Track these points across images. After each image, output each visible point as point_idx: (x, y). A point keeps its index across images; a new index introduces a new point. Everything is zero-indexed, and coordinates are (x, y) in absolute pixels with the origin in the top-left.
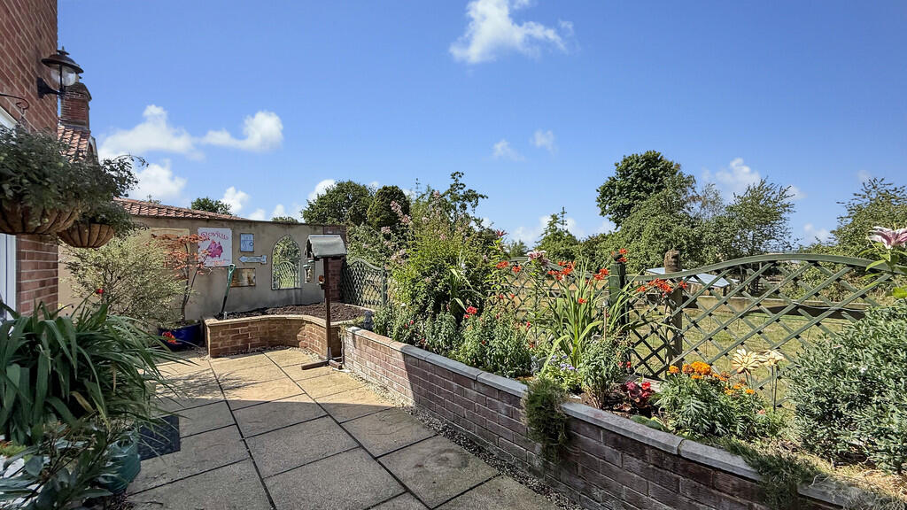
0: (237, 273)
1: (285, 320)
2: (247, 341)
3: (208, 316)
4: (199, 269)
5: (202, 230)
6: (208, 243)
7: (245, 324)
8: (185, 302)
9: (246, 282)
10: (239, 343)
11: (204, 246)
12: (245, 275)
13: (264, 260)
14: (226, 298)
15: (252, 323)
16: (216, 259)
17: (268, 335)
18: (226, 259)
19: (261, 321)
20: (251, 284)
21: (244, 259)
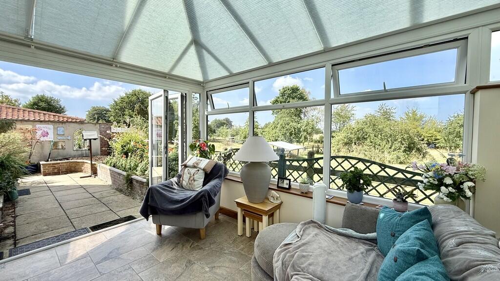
0: (55, 144)
1: (77, 162)
2: (59, 170)
3: (41, 161)
4: (38, 142)
5: (38, 126)
6: (41, 131)
7: (59, 163)
8: (30, 155)
9: (60, 147)
10: (56, 171)
11: (39, 133)
12: (60, 144)
13: (69, 138)
14: (50, 154)
15: (62, 163)
16: (45, 138)
17: (69, 168)
18: (51, 137)
19: (66, 162)
20: (63, 148)
21: (59, 138)
